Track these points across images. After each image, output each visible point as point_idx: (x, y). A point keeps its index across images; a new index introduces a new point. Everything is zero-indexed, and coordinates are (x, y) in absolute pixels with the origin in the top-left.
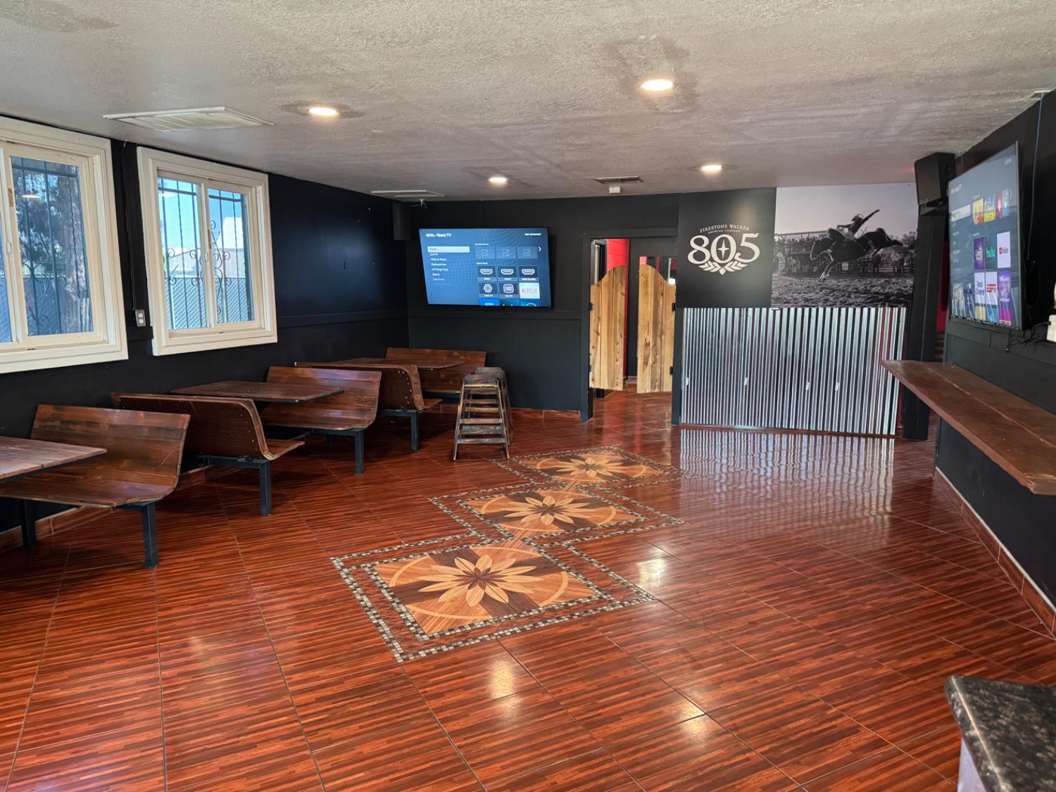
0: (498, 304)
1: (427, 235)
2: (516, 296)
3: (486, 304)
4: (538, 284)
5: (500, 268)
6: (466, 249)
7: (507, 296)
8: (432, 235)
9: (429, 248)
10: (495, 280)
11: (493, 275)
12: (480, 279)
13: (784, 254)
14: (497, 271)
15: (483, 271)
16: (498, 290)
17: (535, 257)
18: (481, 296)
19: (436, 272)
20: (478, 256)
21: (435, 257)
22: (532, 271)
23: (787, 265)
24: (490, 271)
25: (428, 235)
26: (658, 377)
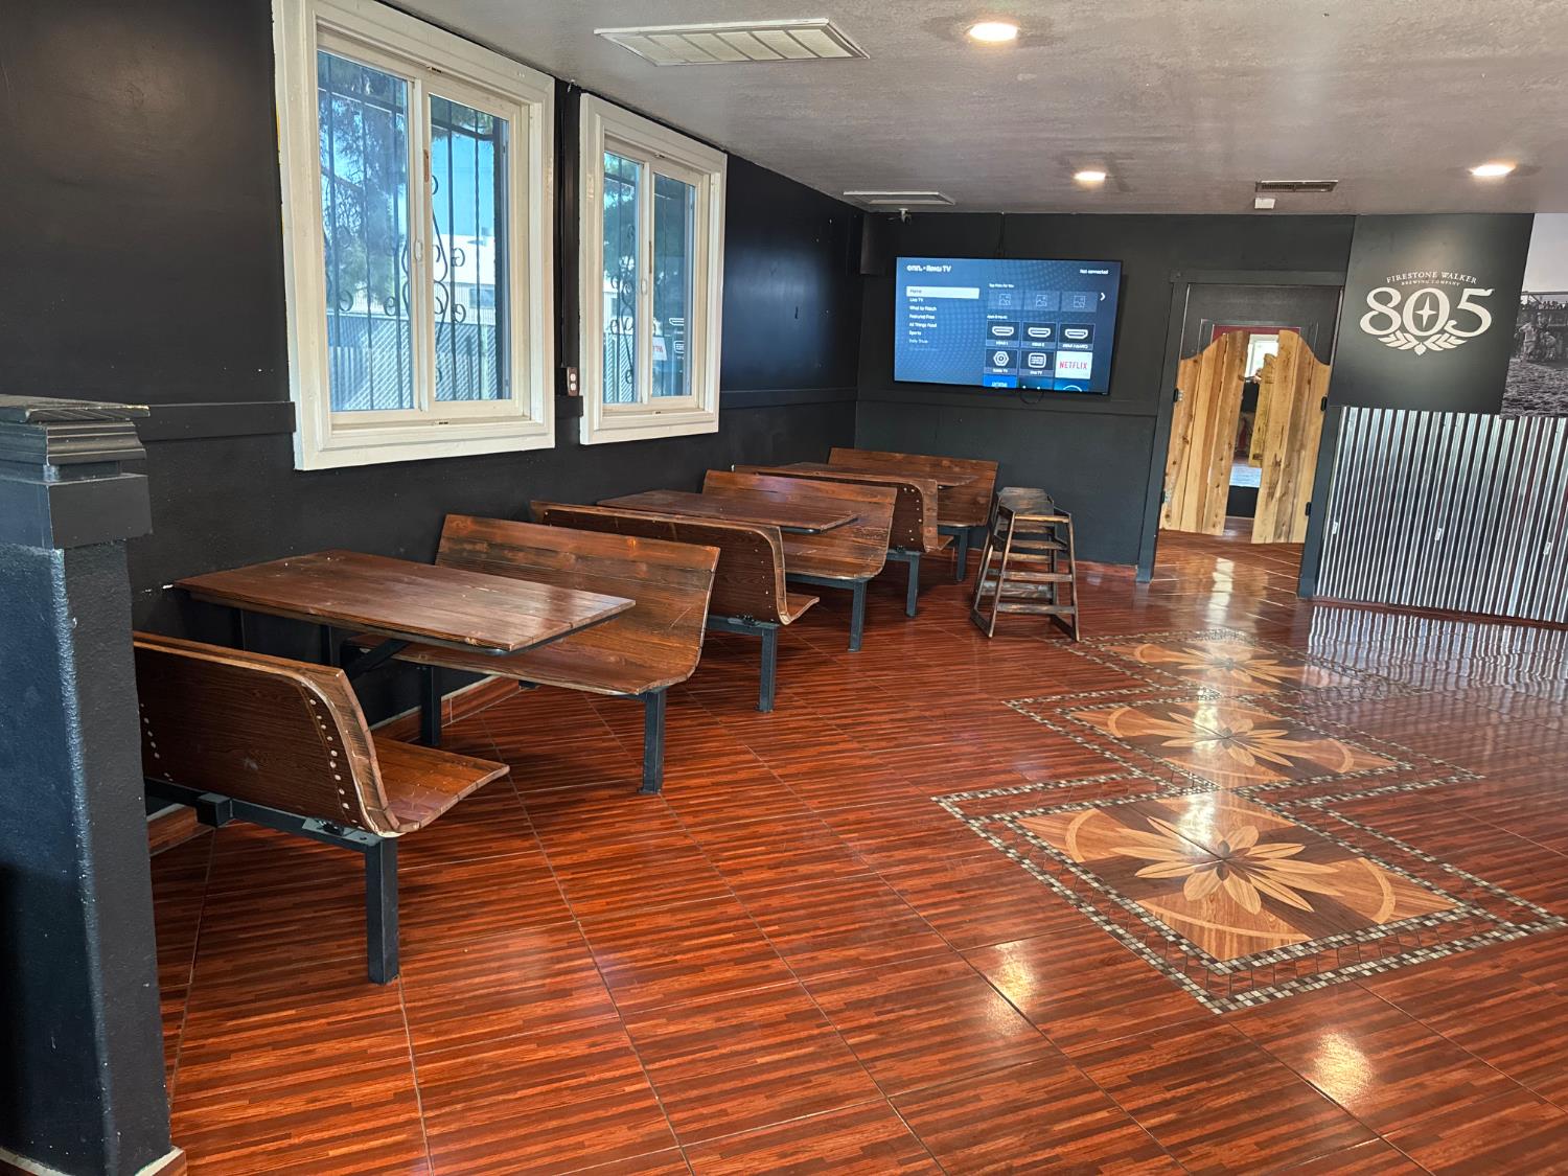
0: (1015, 385)
1: (910, 266)
2: (1048, 373)
3: (994, 385)
4: (1091, 354)
5: (1027, 326)
6: (973, 293)
7: (1032, 372)
8: (917, 268)
9: (909, 288)
10: (1015, 344)
11: (1014, 337)
12: (989, 343)
13: (1535, 327)
14: (1021, 331)
15: (996, 330)
16: (1019, 362)
17: (1093, 309)
18: (986, 370)
19: (916, 329)
20: (992, 305)
21: (918, 304)
22: (1083, 333)
23: (1538, 343)
24: (1009, 331)
25: (910, 268)
26: (1286, 518)
